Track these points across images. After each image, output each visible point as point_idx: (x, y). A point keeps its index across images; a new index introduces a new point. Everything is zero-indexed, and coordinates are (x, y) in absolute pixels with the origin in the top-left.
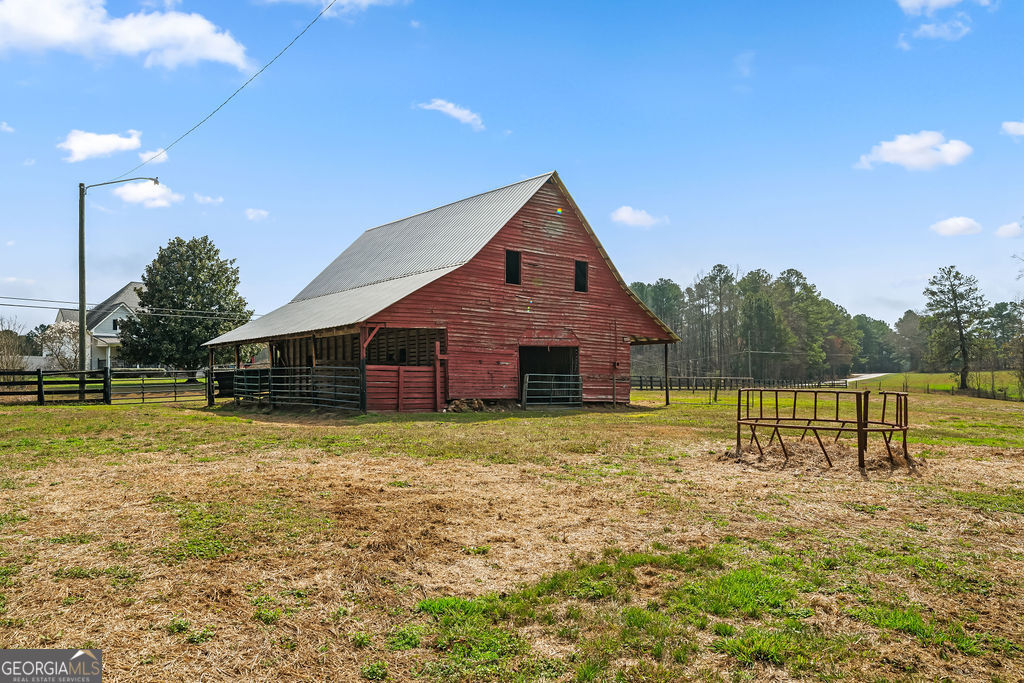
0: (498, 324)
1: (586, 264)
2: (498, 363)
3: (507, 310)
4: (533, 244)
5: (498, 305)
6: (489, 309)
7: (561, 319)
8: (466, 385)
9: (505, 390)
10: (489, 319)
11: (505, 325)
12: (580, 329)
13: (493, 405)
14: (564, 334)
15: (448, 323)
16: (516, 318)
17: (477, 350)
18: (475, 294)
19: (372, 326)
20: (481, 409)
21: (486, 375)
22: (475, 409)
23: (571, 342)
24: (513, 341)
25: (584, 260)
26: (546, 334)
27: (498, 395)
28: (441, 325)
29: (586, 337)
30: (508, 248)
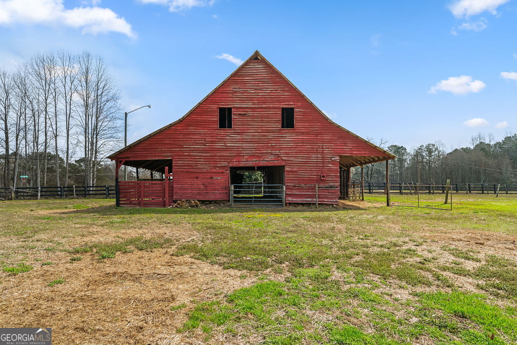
0: (212, 154)
1: (292, 109)
2: (212, 178)
3: (218, 145)
4: (242, 101)
5: (212, 142)
6: (205, 145)
7: (268, 147)
8: (186, 191)
9: (217, 195)
10: (206, 151)
11: (218, 154)
12: (286, 154)
13: (207, 203)
14: (271, 157)
15: (173, 156)
16: (227, 149)
17: (194, 171)
18: (194, 137)
19: (121, 160)
20: (197, 206)
21: (202, 186)
22: (193, 206)
23: (277, 163)
24: (224, 164)
25: (290, 106)
26: (253, 158)
27: (211, 197)
28: (168, 157)
29: (292, 159)
30: (221, 106)
